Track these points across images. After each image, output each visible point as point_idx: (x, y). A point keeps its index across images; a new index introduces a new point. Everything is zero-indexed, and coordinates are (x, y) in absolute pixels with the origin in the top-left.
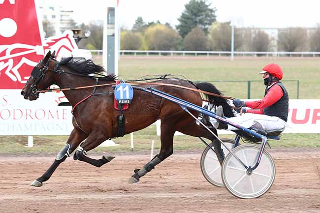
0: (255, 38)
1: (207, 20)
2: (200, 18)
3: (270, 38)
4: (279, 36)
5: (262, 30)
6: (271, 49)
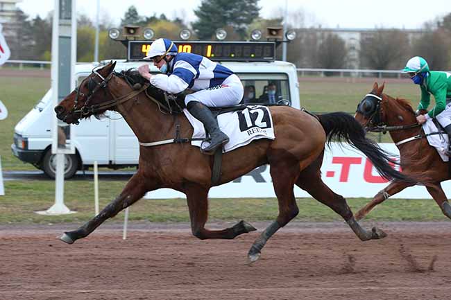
0: (322, 46)
1: (244, 15)
2: (231, 12)
3: (346, 46)
4: (362, 43)
5: (334, 33)
6: (348, 64)
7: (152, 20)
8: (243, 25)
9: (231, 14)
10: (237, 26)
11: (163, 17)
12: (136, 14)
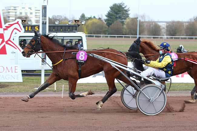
0: (152, 28)
1: (124, 16)
3: (161, 27)
4: (167, 27)
5: (156, 23)
6: (162, 34)
7: (90, 18)
8: (124, 20)
9: (119, 16)
10: (121, 20)
11: (94, 17)
12: (84, 16)
